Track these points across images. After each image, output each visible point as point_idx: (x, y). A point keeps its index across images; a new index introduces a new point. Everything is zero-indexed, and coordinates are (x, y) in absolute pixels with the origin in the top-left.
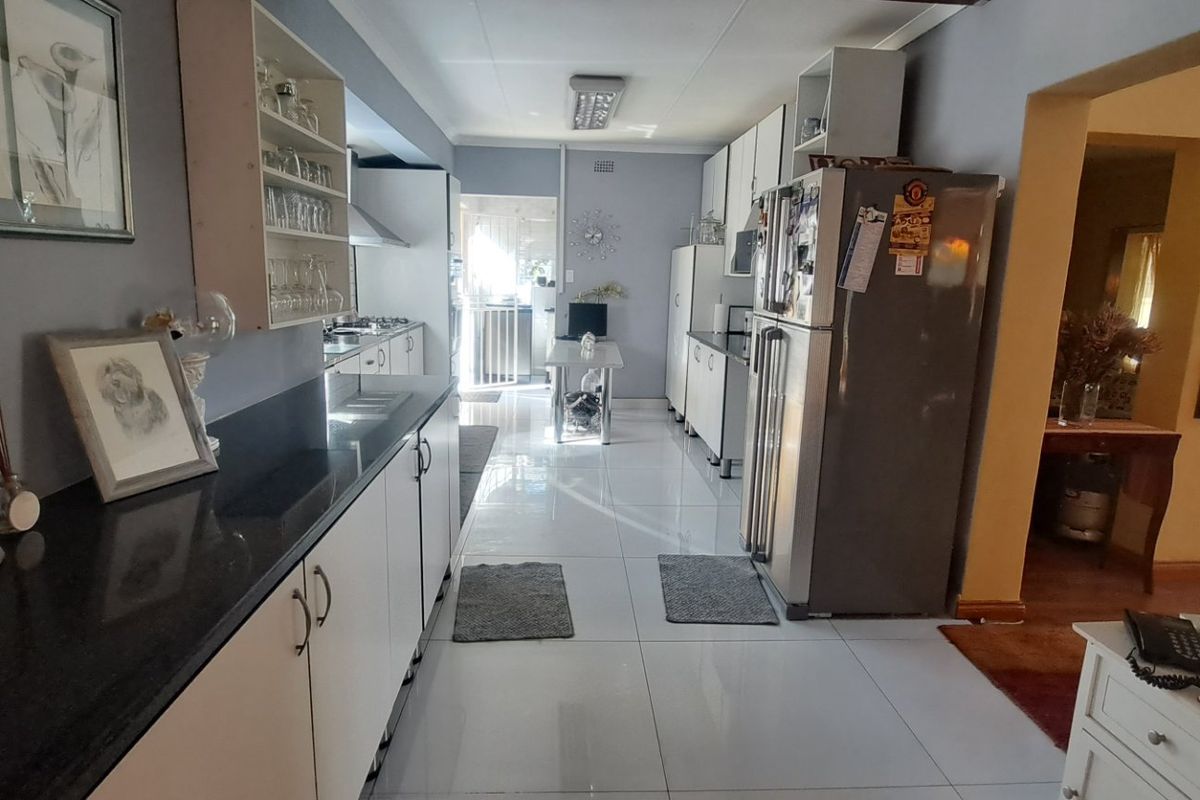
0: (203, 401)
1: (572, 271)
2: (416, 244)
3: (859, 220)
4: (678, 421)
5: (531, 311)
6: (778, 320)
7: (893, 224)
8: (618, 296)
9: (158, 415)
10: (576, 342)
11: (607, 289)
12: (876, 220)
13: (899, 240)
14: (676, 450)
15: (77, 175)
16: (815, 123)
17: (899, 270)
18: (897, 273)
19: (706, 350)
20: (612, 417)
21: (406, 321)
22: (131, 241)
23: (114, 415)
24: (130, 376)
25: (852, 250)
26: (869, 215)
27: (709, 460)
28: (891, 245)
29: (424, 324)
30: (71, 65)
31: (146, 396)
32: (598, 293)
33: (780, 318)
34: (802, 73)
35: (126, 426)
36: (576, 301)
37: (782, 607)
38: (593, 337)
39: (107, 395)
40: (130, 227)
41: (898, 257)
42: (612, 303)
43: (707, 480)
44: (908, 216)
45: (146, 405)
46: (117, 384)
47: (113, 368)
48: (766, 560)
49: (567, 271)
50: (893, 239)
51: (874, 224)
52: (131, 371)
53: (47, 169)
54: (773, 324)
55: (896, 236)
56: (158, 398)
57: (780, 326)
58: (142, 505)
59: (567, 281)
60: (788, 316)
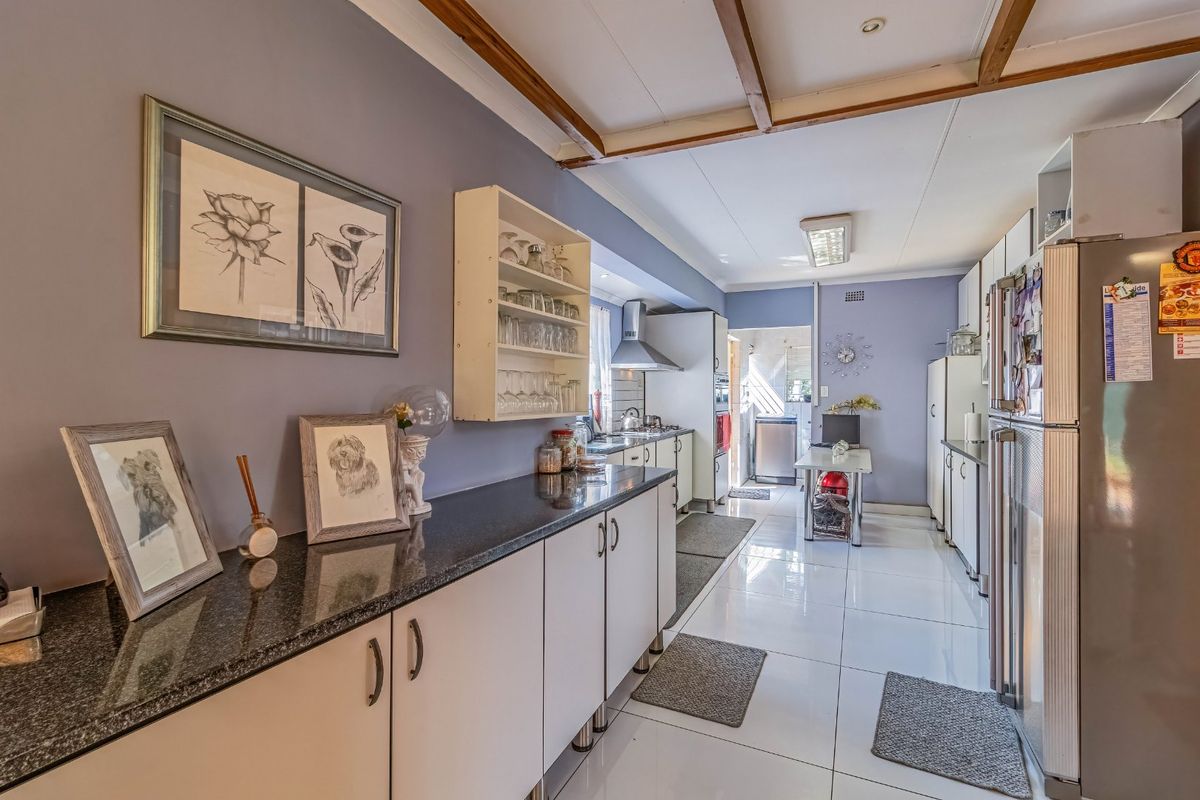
0: (423, 474)
1: (826, 388)
2: (690, 367)
3: (1107, 301)
4: (939, 530)
5: (796, 423)
6: (1011, 420)
7: (1161, 298)
8: (871, 408)
9: (370, 482)
10: (829, 449)
11: (859, 402)
12: (1133, 294)
13: (1174, 317)
14: (937, 562)
15: (353, 310)
16: (1059, 216)
17: (1180, 352)
18: (1176, 356)
19: (958, 458)
20: (863, 521)
21: (678, 428)
22: (396, 356)
23: (334, 477)
24: (356, 449)
25: (1111, 336)
26: (1121, 293)
27: (968, 573)
28: (1161, 324)
29: (693, 431)
30: (356, 238)
31: (364, 464)
32: (852, 406)
33: (1013, 418)
34: (1040, 171)
35: (343, 486)
36: (830, 413)
37: (1040, 780)
38: (847, 445)
39: (333, 462)
40: (396, 347)
41: (1176, 337)
42: (864, 413)
43: (967, 596)
44: (1188, 285)
45: (363, 471)
46: (344, 454)
47: (344, 443)
48: (1018, 706)
49: (822, 387)
50: (1164, 317)
51: (1132, 299)
52: (358, 445)
53: (327, 305)
54: (1007, 424)
55: (1168, 312)
56: (374, 467)
57: (1014, 426)
58: (356, 547)
59: (822, 395)
60: (1020, 415)
